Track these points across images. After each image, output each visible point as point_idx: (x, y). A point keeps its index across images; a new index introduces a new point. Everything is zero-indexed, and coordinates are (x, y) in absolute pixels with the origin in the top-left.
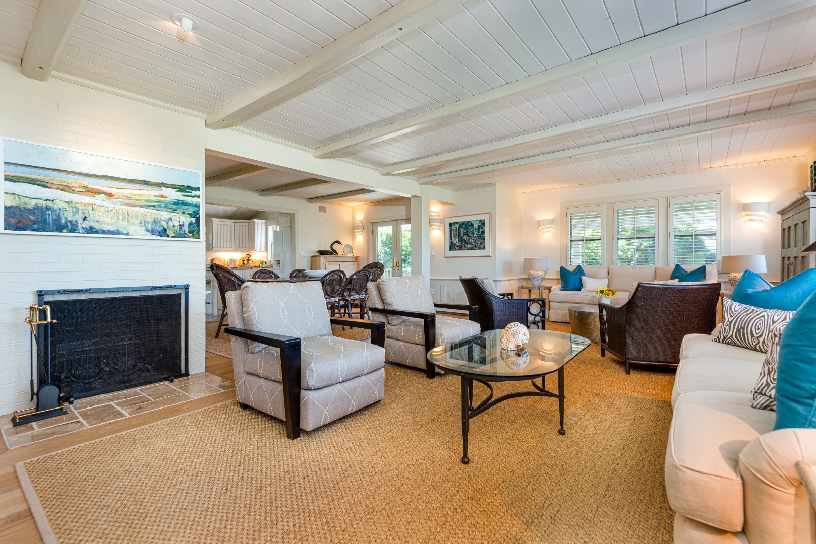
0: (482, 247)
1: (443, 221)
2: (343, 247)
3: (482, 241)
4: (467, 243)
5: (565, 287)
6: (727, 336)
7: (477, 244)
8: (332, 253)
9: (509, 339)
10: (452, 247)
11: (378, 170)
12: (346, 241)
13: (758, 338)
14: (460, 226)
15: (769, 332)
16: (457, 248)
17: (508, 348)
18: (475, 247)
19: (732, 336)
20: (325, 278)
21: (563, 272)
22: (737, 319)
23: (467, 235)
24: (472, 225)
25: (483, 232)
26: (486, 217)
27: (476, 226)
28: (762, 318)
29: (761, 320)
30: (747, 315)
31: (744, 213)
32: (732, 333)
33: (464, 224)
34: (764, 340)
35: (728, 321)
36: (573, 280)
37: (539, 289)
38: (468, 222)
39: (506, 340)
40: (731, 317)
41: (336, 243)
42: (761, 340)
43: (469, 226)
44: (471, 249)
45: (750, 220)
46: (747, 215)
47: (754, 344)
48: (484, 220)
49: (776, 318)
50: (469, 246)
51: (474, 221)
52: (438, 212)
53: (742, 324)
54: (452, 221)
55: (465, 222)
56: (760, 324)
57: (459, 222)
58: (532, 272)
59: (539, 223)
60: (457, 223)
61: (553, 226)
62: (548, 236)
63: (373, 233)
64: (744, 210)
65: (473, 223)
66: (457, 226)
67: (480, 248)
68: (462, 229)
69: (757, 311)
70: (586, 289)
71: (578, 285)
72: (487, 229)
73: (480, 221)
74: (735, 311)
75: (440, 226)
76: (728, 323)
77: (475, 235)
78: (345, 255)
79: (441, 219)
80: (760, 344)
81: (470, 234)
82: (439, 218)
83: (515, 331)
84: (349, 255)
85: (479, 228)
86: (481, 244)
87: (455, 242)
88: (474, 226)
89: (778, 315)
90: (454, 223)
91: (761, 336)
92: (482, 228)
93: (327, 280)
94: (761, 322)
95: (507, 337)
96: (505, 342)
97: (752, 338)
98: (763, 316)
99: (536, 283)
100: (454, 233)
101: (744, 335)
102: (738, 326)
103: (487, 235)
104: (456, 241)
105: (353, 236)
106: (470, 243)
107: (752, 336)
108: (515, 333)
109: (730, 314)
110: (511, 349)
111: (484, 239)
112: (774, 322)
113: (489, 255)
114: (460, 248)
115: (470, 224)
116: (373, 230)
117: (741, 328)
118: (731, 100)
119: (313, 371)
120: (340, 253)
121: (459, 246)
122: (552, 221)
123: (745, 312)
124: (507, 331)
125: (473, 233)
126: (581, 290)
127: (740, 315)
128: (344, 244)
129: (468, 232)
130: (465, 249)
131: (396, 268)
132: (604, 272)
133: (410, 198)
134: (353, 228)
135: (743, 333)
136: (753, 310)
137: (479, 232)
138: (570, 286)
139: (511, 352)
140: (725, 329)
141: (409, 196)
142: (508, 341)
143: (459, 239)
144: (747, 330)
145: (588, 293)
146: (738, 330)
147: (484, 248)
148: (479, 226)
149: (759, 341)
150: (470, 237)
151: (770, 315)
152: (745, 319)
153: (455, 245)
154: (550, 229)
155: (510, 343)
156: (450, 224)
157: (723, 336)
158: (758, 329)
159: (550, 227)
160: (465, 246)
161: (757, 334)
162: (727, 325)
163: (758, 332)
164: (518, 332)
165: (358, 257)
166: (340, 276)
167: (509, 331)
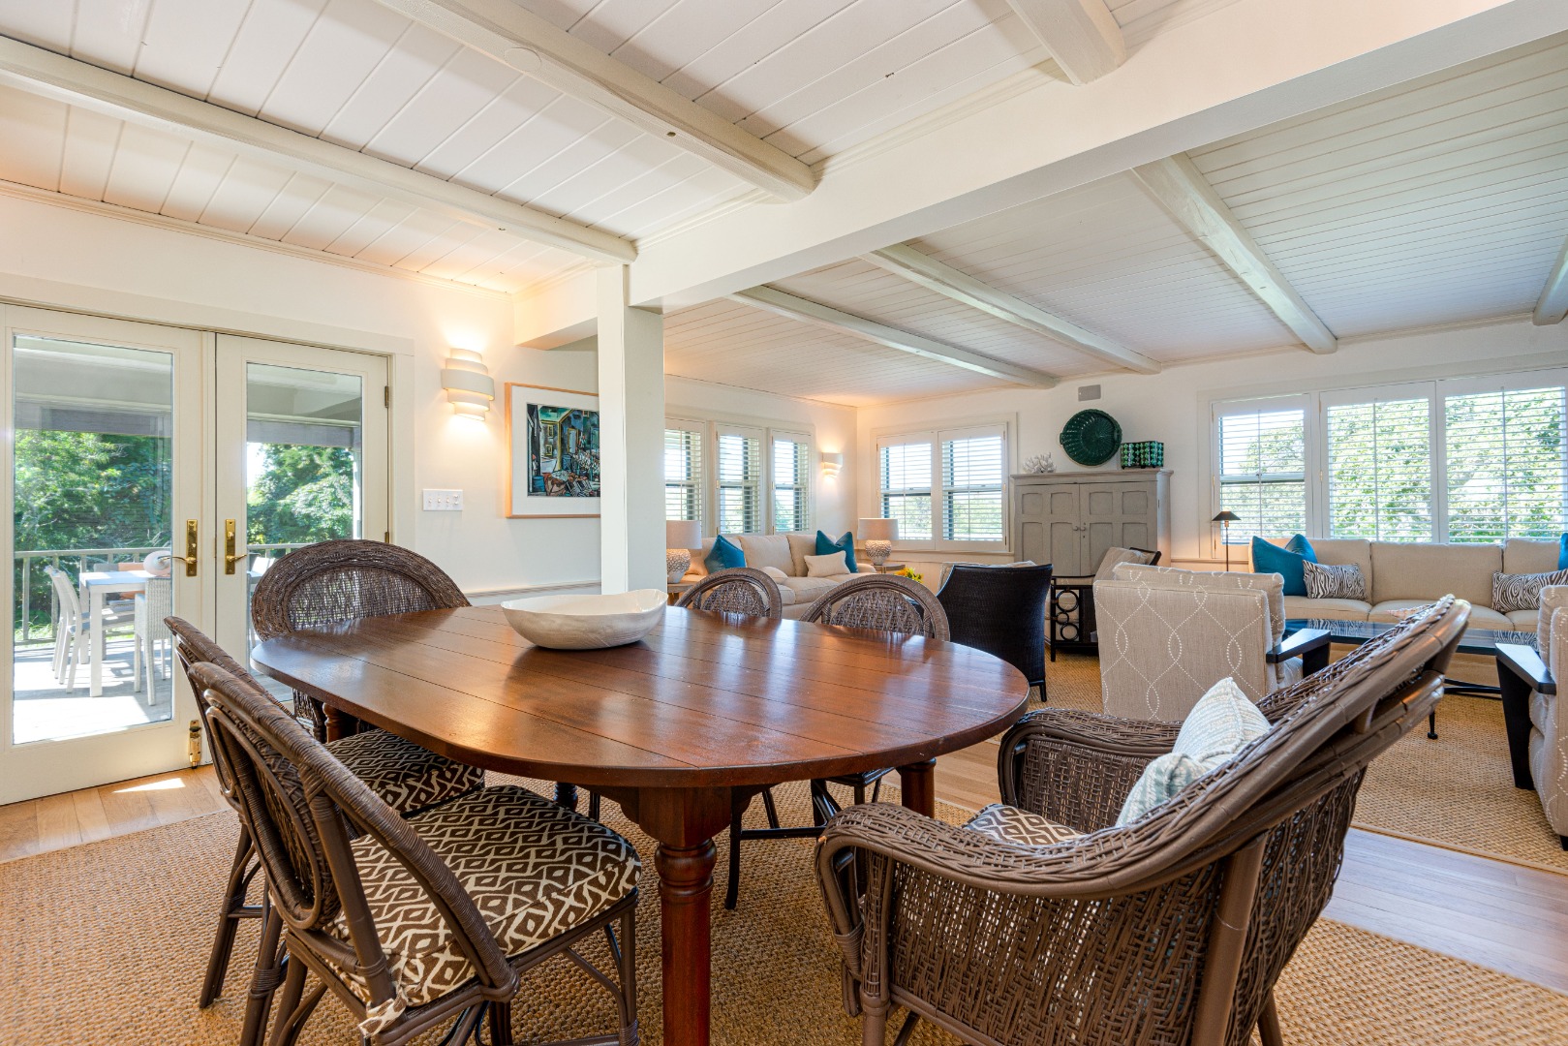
4: (587, 475)
10: (538, 485)
14: (567, 421)
16: (556, 488)
33: (577, 417)
38: (592, 413)
43: (593, 426)
50: (595, 484)
52: (478, 354)
54: (541, 399)
55: (580, 411)
57: (564, 410)
60: (555, 410)
66: (556, 418)
68: (573, 432)
75: (488, 407)
79: (492, 382)
81: (594, 450)
82: (485, 373)
87: (550, 470)
90: (545, 408)
100: (546, 442)
104: (551, 466)
114: (567, 488)
121: (564, 482)
129: (590, 443)
130: (581, 495)
143: (562, 461)
150: (596, 458)
153: (547, 477)
156: (532, 409)
160: (580, 482)
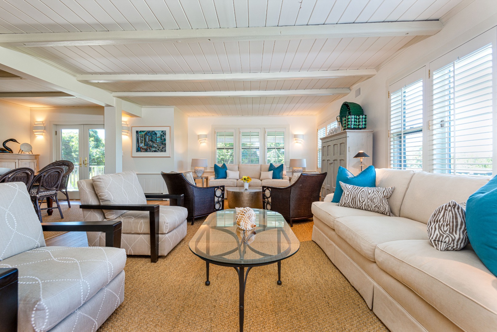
0: (163, 150)
1: (130, 129)
2: (20, 145)
3: (163, 146)
4: (152, 147)
5: (217, 177)
6: (346, 203)
7: (160, 148)
8: (5, 150)
9: (246, 221)
10: (139, 149)
11: (75, 76)
12: (23, 139)
13: (362, 202)
14: (146, 134)
15: (368, 199)
16: (143, 150)
17: (246, 229)
18: (158, 150)
19: (349, 203)
20: (7, 176)
21: (216, 167)
22: (351, 193)
23: (152, 141)
24: (156, 134)
25: (165, 140)
26: (167, 130)
27: (158, 135)
28: (363, 192)
29: (363, 193)
30: (356, 190)
31: (295, 139)
32: (349, 200)
33: (149, 133)
34: (365, 203)
35: (347, 194)
36: (221, 172)
37: (202, 178)
38: (153, 131)
39: (244, 222)
40: (348, 192)
41: (11, 141)
42: (364, 203)
43: (153, 134)
44: (155, 151)
45: (297, 142)
46: (296, 140)
47: (360, 206)
48: (165, 131)
49: (370, 192)
50: (154, 149)
51: (157, 131)
52: (126, 122)
53: (354, 196)
54: (139, 129)
55: (150, 131)
56: (363, 195)
57: (145, 131)
58: (197, 168)
59: (199, 137)
60: (143, 131)
61: (207, 139)
62: (204, 145)
63: (56, 134)
64: (295, 137)
65: (156, 132)
66: (143, 134)
67: (162, 151)
68: (148, 136)
69: (360, 188)
70: (229, 178)
71: (224, 176)
72: (167, 137)
73: (162, 131)
74: (349, 189)
75: (128, 133)
76: (347, 195)
77: (158, 141)
78: (22, 153)
79: (128, 128)
80: (363, 206)
81: (154, 141)
82: (127, 126)
83: (249, 214)
84: (28, 153)
85: (161, 137)
86: (163, 148)
87: (142, 146)
88: (157, 135)
89: (370, 190)
90: (140, 131)
91: (364, 201)
92: (163, 136)
93: (9, 178)
94: (363, 194)
95: (245, 220)
96: (244, 224)
97: (359, 202)
98: (363, 191)
99: (200, 175)
100: (141, 139)
101: (355, 202)
102: (352, 197)
103: (167, 142)
104: (142, 145)
105: (32, 135)
106: (154, 147)
107: (360, 201)
108: (250, 216)
109: (347, 190)
110: (249, 229)
111: (165, 144)
112: (369, 194)
113: (169, 156)
114: (146, 150)
115: (154, 133)
116: (56, 132)
117: (354, 197)
118: (295, 80)
119: (44, 309)
120: (15, 151)
121: (145, 149)
122: (206, 136)
123: (354, 189)
124: (243, 215)
125: (156, 140)
126: (226, 178)
127: (352, 191)
128: (21, 143)
129: (152, 139)
130: (150, 152)
131: (83, 165)
132: (237, 167)
133: (103, 107)
134: (32, 129)
135: (355, 200)
136: (358, 188)
137: (161, 139)
138: (220, 176)
139: (249, 231)
140: (345, 199)
141: (104, 105)
142: (246, 223)
143: (145, 144)
144: (357, 199)
145: (231, 180)
146: (353, 199)
147: (165, 151)
148: (161, 135)
149: (363, 204)
150: (154, 142)
151: (366, 190)
152: (355, 192)
153: (141, 148)
154: (206, 141)
155: (248, 224)
156: (137, 132)
157: (344, 202)
158: (363, 198)
159: (205, 140)
160: (150, 149)
161: (362, 200)
162: (347, 197)
163: (362, 199)
164: (252, 215)
165: (38, 155)
166: (27, 174)
167: (245, 215)
